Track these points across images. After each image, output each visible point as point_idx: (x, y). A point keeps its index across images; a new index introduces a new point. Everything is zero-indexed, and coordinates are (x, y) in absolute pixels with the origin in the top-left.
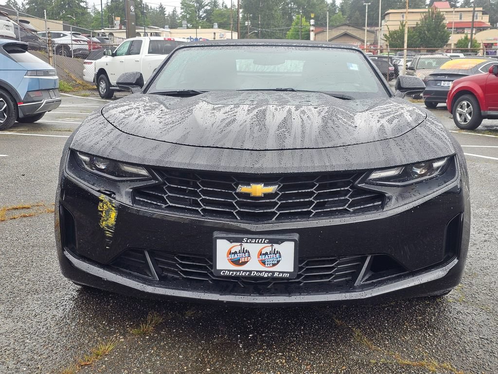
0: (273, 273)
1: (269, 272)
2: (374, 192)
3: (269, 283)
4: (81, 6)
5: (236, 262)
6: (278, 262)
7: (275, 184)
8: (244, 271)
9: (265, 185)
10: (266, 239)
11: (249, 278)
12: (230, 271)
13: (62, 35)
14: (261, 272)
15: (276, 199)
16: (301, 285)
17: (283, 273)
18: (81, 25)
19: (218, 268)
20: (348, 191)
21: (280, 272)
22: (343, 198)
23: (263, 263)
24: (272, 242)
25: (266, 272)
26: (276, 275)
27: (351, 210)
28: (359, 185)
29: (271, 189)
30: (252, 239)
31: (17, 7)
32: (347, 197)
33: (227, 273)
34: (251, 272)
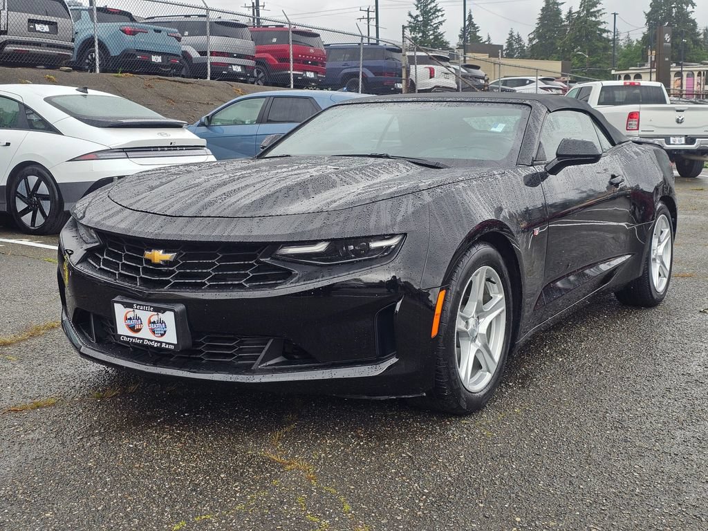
0: (161, 343)
1: (158, 342)
2: (280, 269)
3: (171, 356)
4: (605, 38)
5: (132, 328)
6: (165, 332)
7: (174, 252)
8: (138, 338)
9: (166, 252)
10: (151, 307)
11: (142, 345)
12: (127, 337)
13: (528, 82)
14: (152, 341)
15: (175, 267)
16: (204, 362)
17: (169, 344)
18: (601, 65)
19: (119, 333)
20: (252, 265)
21: (166, 343)
22: (243, 272)
23: (153, 332)
24: (157, 310)
25: (156, 341)
26: (163, 345)
27: (247, 286)
28: (262, 260)
29: (169, 256)
30: (140, 305)
31: (520, 44)
32: (248, 272)
33: (125, 339)
34: (143, 339)
